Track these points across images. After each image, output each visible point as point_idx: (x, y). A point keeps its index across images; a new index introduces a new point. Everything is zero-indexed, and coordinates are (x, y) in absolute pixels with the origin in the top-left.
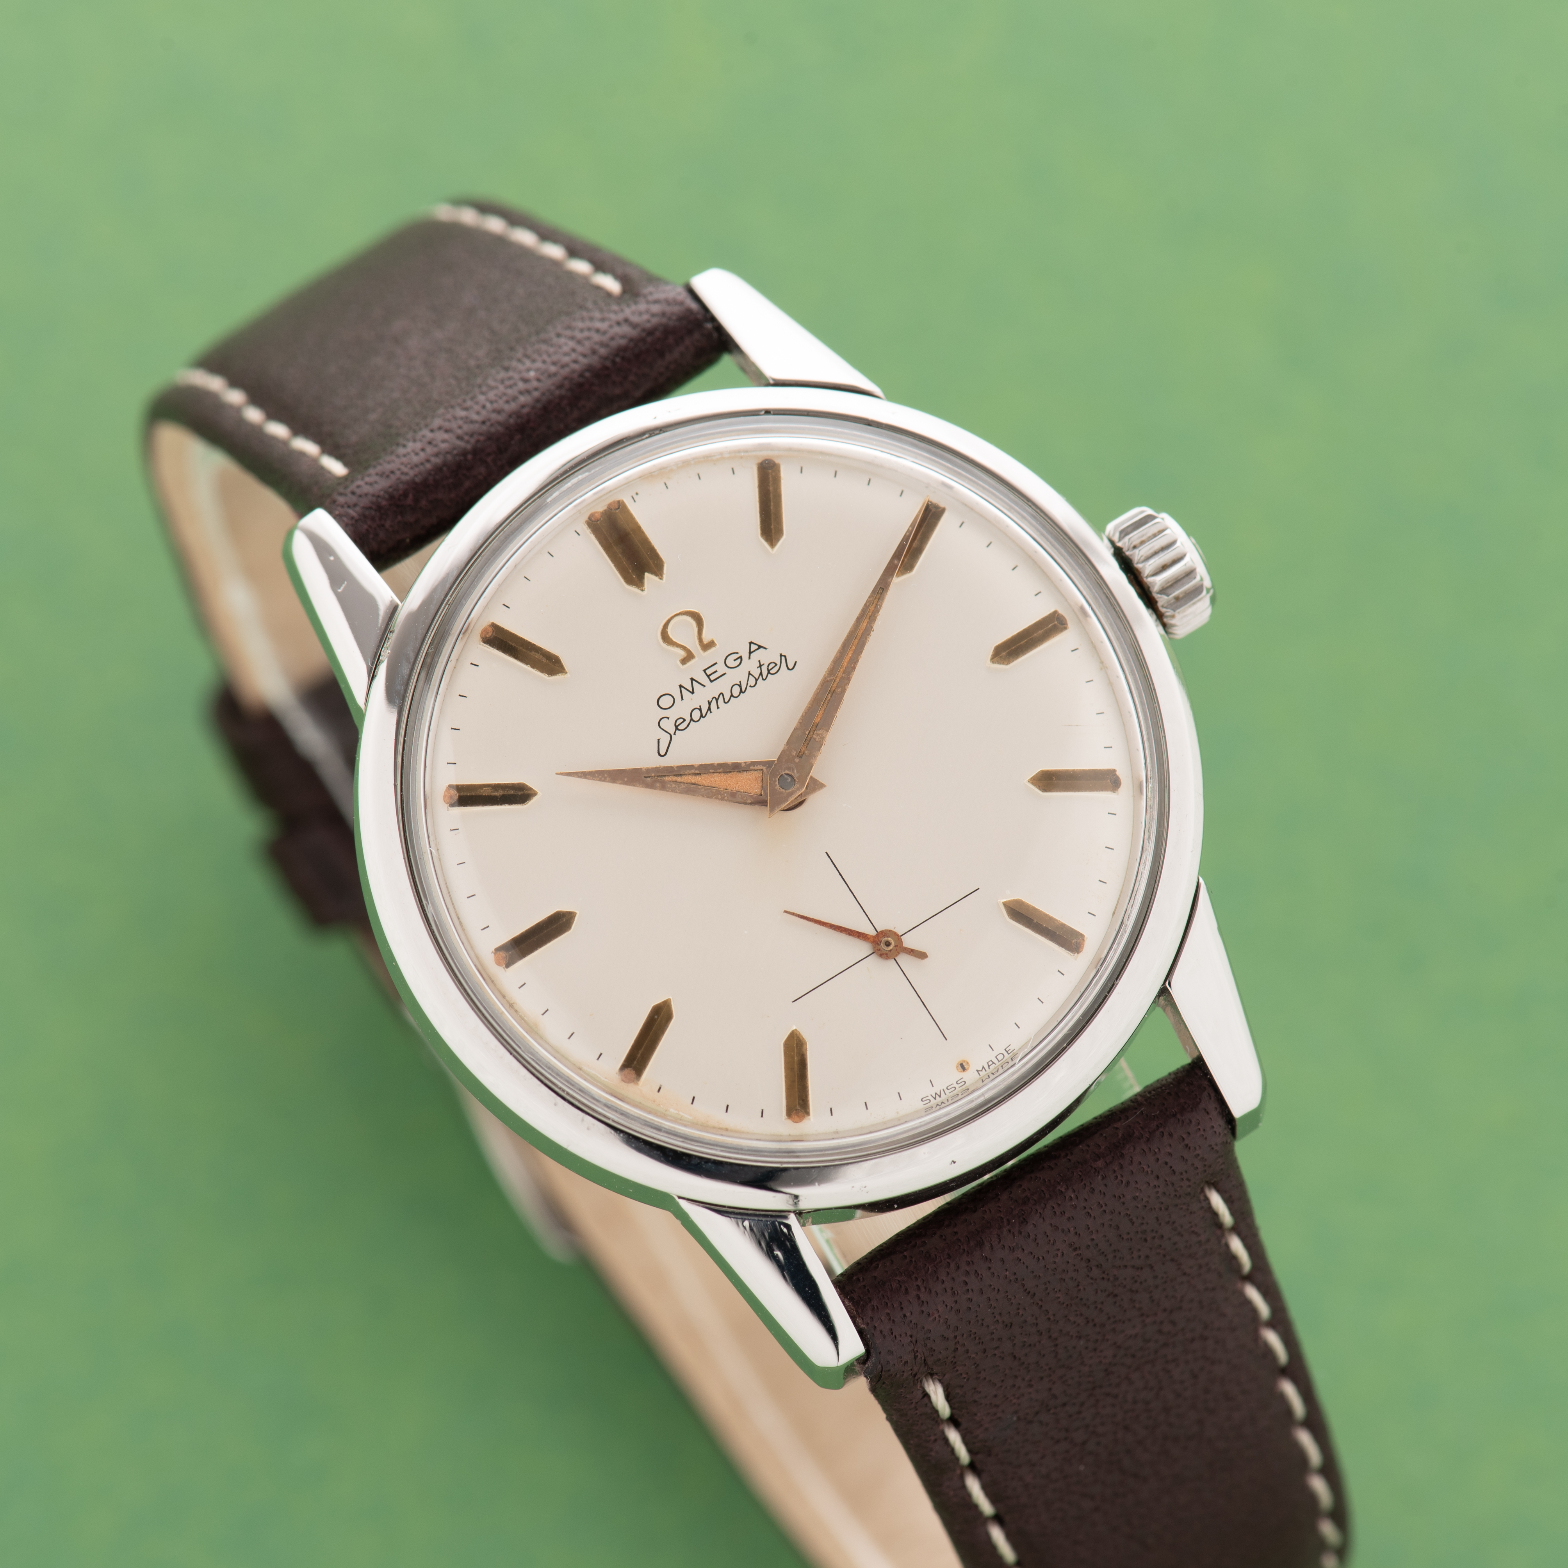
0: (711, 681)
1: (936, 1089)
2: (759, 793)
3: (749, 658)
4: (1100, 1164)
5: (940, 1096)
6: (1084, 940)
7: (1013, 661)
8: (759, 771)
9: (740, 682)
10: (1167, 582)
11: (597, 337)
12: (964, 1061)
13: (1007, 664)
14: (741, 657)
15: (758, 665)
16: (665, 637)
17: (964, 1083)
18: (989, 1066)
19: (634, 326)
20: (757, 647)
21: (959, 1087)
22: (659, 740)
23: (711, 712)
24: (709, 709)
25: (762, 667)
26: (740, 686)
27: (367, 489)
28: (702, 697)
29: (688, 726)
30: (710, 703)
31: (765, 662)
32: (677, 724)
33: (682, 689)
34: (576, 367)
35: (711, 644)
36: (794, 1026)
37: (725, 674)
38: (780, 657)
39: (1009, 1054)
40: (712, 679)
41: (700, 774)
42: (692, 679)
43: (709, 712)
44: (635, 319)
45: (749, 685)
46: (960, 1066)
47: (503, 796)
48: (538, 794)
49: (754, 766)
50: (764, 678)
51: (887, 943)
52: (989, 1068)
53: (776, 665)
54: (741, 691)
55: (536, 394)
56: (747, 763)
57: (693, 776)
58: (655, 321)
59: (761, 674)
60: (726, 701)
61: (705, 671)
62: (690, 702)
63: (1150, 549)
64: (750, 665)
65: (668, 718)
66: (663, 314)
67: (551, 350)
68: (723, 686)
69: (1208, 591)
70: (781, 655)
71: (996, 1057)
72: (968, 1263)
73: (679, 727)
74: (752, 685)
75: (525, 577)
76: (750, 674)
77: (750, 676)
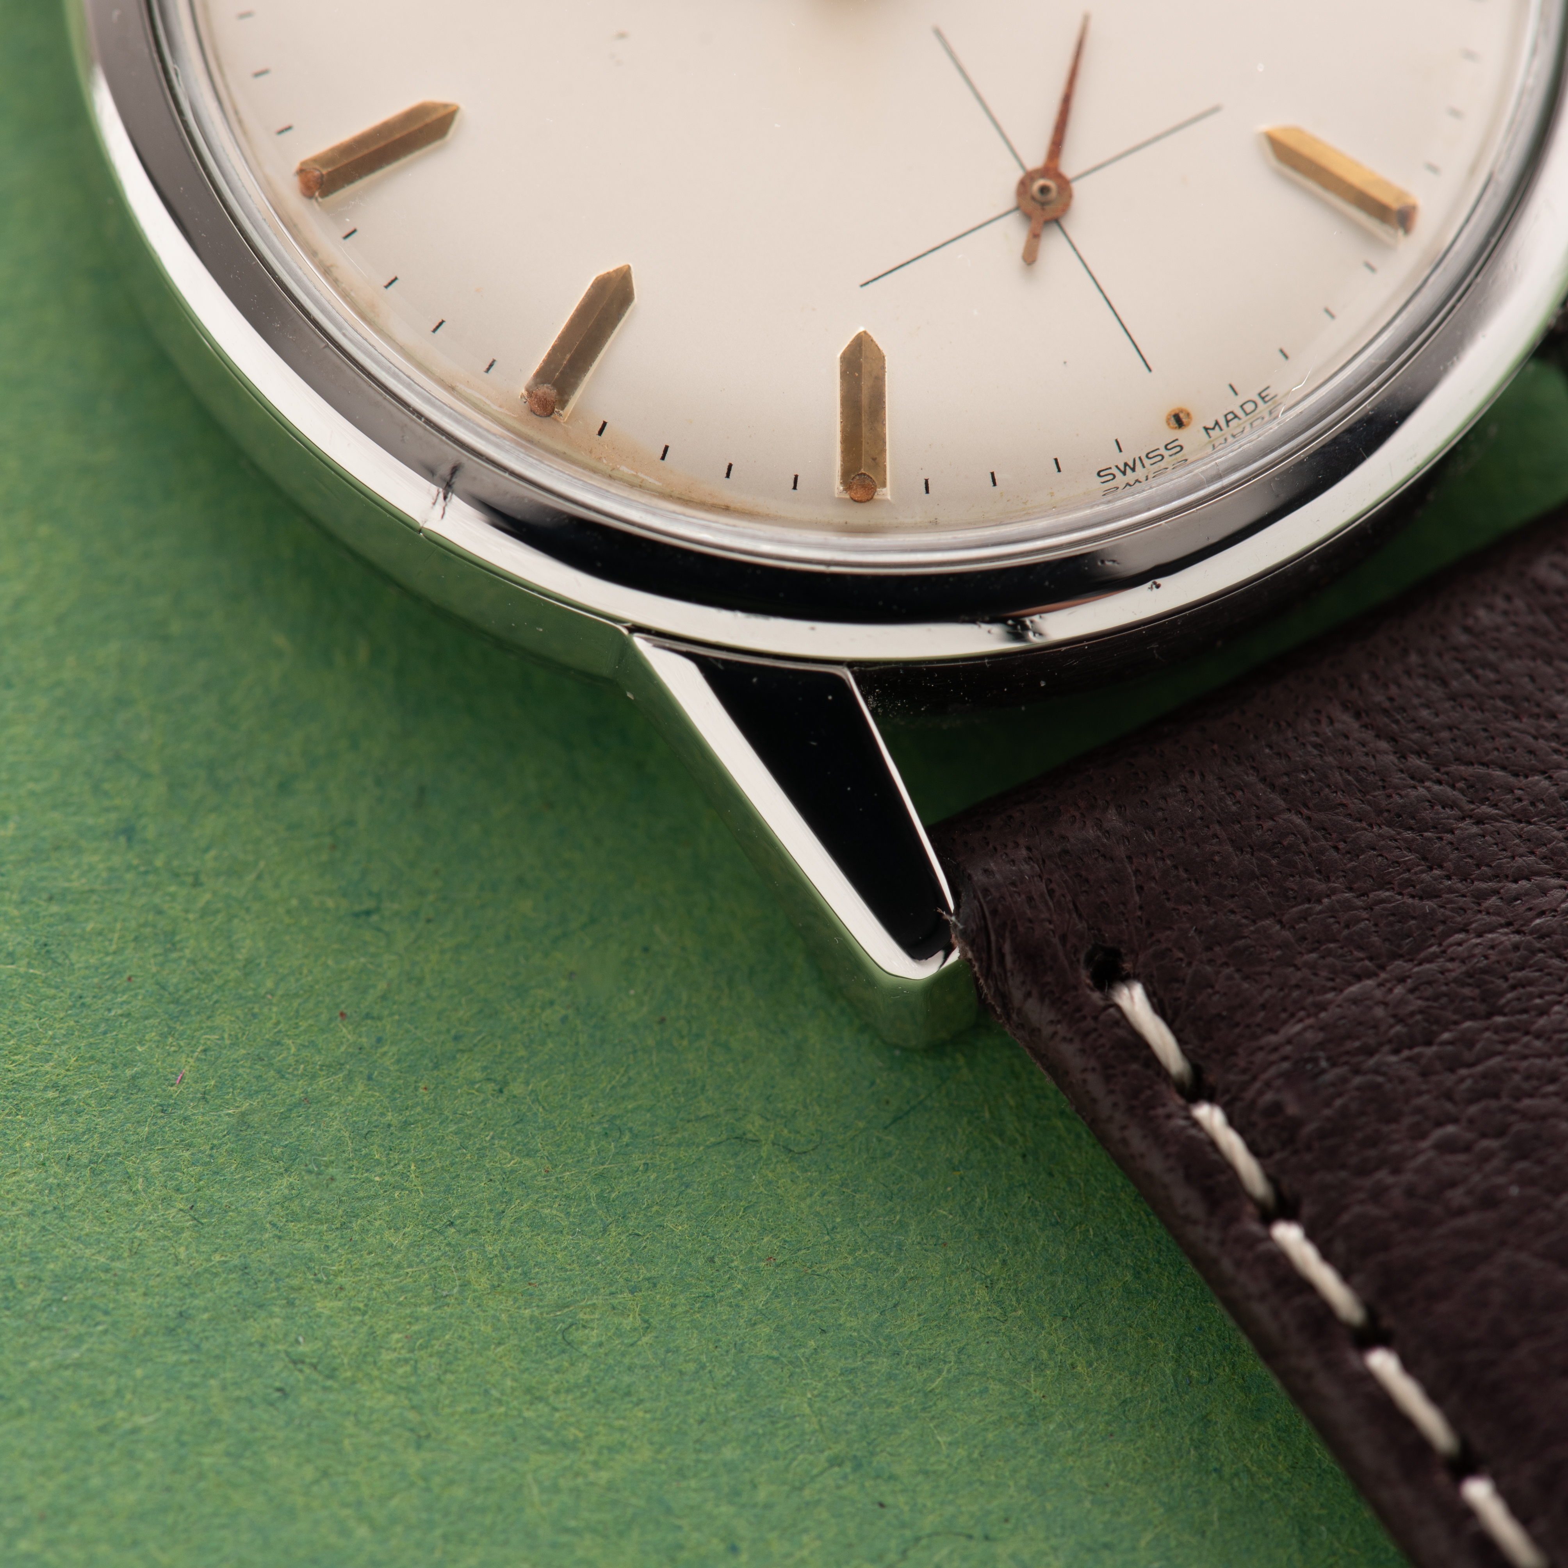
1: (1127, 457)
5: (1133, 470)
6: (1415, 211)
12: (1182, 411)
17: (1178, 449)
18: (1228, 422)
21: (1171, 456)
36: (863, 325)
39: (1266, 403)
46: (1173, 419)
51: (1043, 189)
52: (1228, 425)
71: (1242, 406)
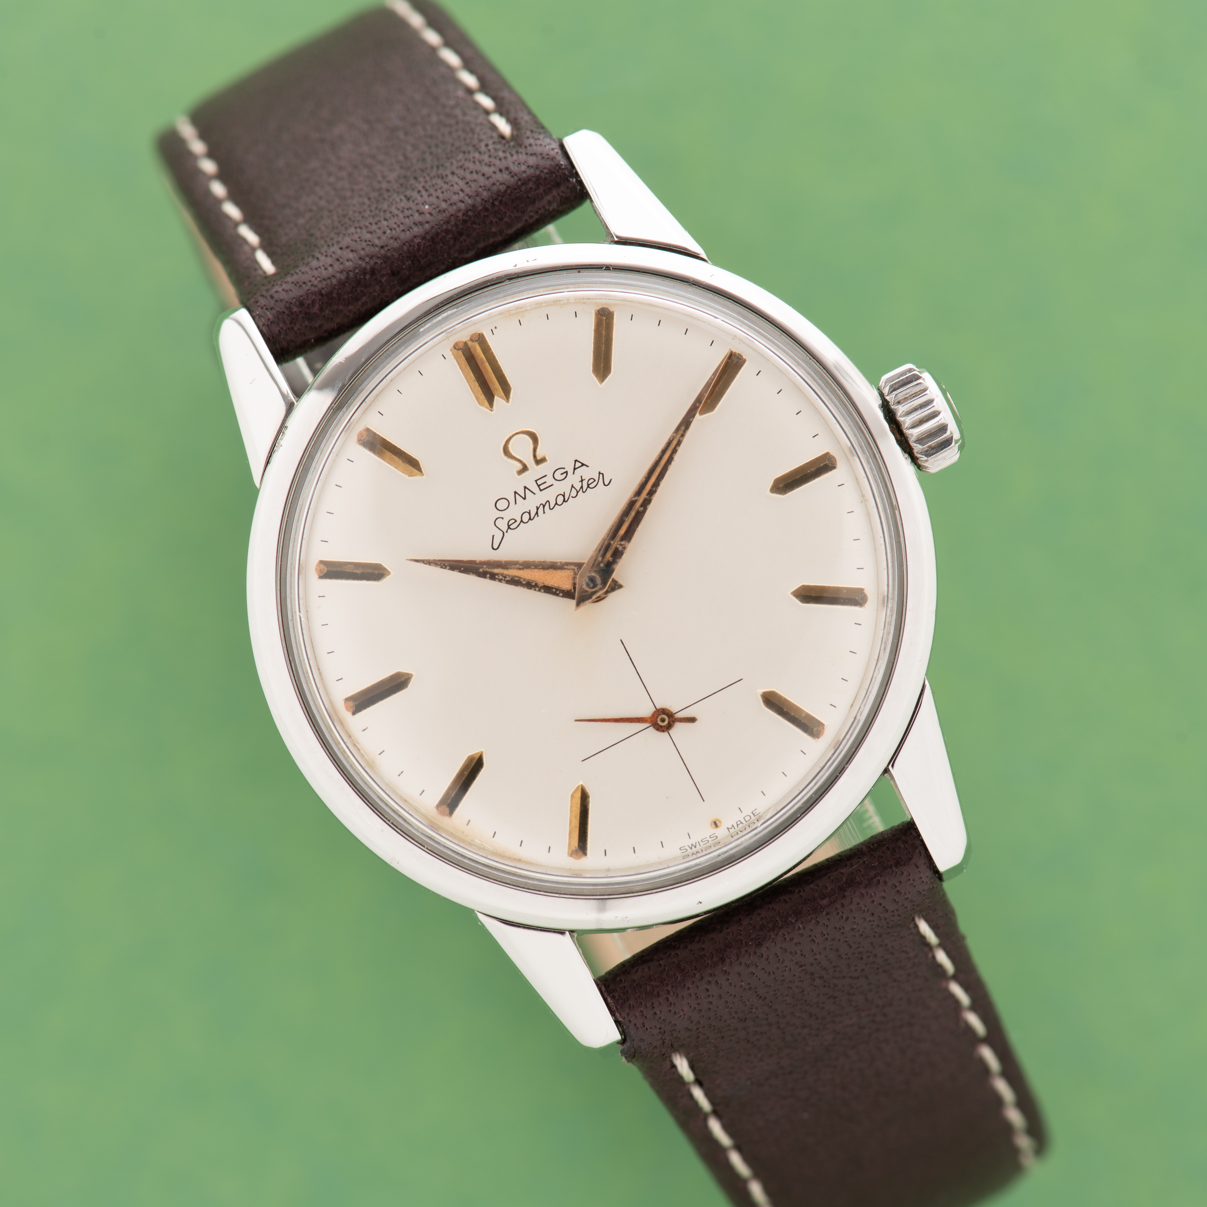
0: (541, 490)
1: (693, 841)
2: (570, 588)
3: (574, 473)
4: (825, 902)
5: (695, 847)
6: (824, 728)
7: (789, 492)
8: (571, 570)
9: (564, 493)
10: (923, 434)
11: (482, 181)
12: (717, 820)
13: (783, 495)
14: (566, 472)
15: (580, 480)
16: (506, 451)
17: (716, 838)
18: (738, 825)
19: (512, 174)
20: (580, 465)
21: (712, 841)
22: (493, 536)
23: (538, 516)
24: (537, 513)
25: (583, 482)
26: (564, 496)
27: (283, 295)
28: (532, 502)
29: (518, 526)
30: (538, 508)
31: (586, 477)
32: (509, 524)
33: (516, 495)
34: (462, 206)
35: (543, 460)
36: (581, 781)
37: (552, 485)
38: (598, 474)
39: (755, 816)
40: (541, 489)
41: (523, 569)
42: (525, 488)
43: (536, 515)
44: (514, 168)
45: (571, 496)
46: (713, 824)
47: (363, 573)
48: (391, 574)
49: (567, 566)
50: (584, 491)
51: (662, 720)
52: (738, 827)
53: (595, 481)
54: (564, 501)
55: (427, 226)
56: (562, 563)
57: (518, 570)
58: (530, 172)
59: (582, 487)
60: (551, 508)
61: (536, 481)
62: (523, 506)
63: (911, 406)
64: (574, 479)
65: (503, 518)
66: (537, 167)
67: (445, 187)
68: (550, 495)
69: (957, 442)
70: (600, 473)
71: (744, 818)
72: (711, 975)
73: (511, 527)
74: (574, 496)
75: (398, 390)
76: (572, 486)
77: (573, 488)
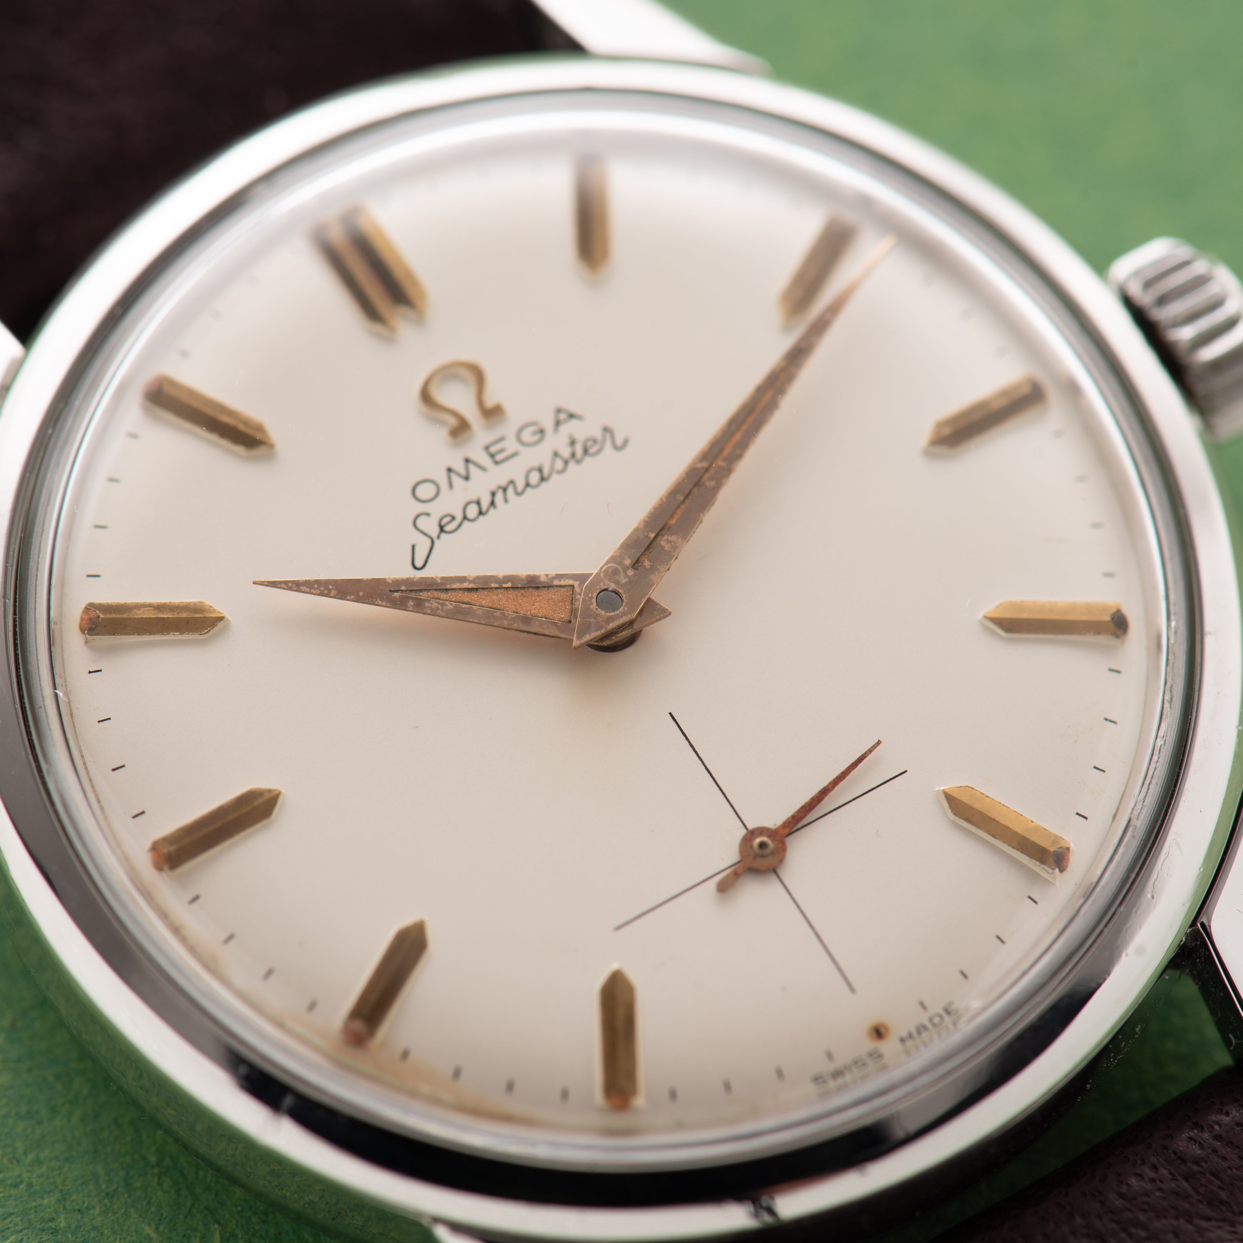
1: (839, 1066)
2: (567, 618)
3: (556, 431)
5: (842, 1075)
6: (1070, 853)
7: (961, 444)
8: (566, 588)
9: (541, 465)
12: (882, 1026)
13: (952, 448)
14: (542, 430)
15: (570, 442)
16: (426, 397)
17: (881, 1058)
18: (921, 1034)
21: (875, 1064)
22: (413, 546)
23: (495, 507)
24: (493, 503)
25: (575, 444)
26: (541, 471)
28: (481, 485)
29: (459, 526)
30: (493, 494)
31: (580, 437)
32: (442, 524)
33: (452, 473)
35: (498, 411)
36: (617, 964)
37: (517, 453)
38: (603, 431)
39: (952, 1017)
40: (497, 460)
42: (467, 461)
43: (492, 507)
46: (875, 1033)
47: (172, 620)
48: (225, 617)
49: (560, 580)
50: (578, 460)
51: (762, 846)
52: (922, 1037)
53: (597, 442)
54: (542, 479)
56: (550, 576)
57: (466, 593)
60: (519, 492)
61: (486, 448)
62: (464, 491)
64: (557, 442)
65: (429, 515)
68: (514, 471)
70: (605, 429)
71: (932, 1021)
73: (445, 529)
74: (560, 470)
76: (556, 454)
77: (557, 457)
